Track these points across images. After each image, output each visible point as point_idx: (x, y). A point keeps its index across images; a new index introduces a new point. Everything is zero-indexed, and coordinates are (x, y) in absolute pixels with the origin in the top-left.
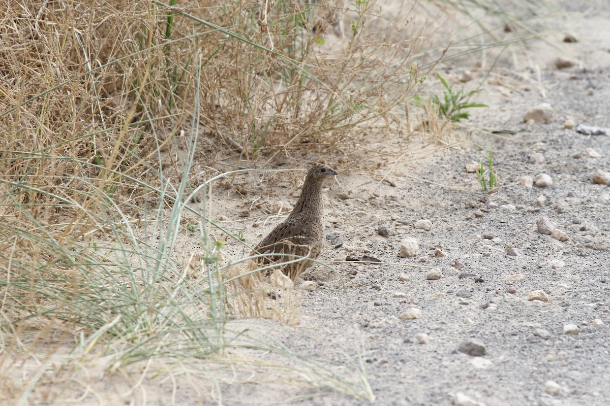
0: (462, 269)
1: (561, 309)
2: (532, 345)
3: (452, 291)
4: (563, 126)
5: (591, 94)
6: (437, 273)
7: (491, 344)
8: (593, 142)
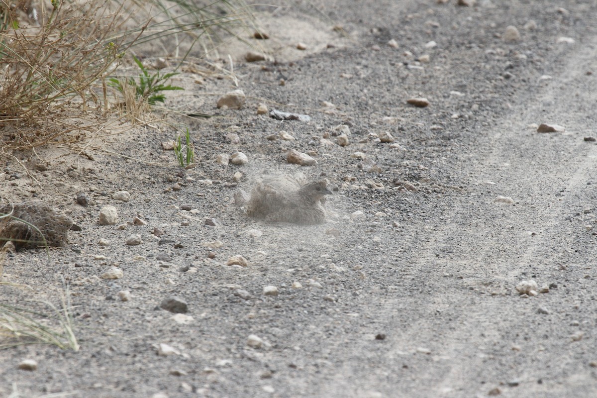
0: (161, 236)
1: (260, 273)
2: (233, 304)
3: (152, 256)
4: (256, 112)
5: (282, 84)
6: (136, 238)
7: (193, 302)
8: (287, 126)
